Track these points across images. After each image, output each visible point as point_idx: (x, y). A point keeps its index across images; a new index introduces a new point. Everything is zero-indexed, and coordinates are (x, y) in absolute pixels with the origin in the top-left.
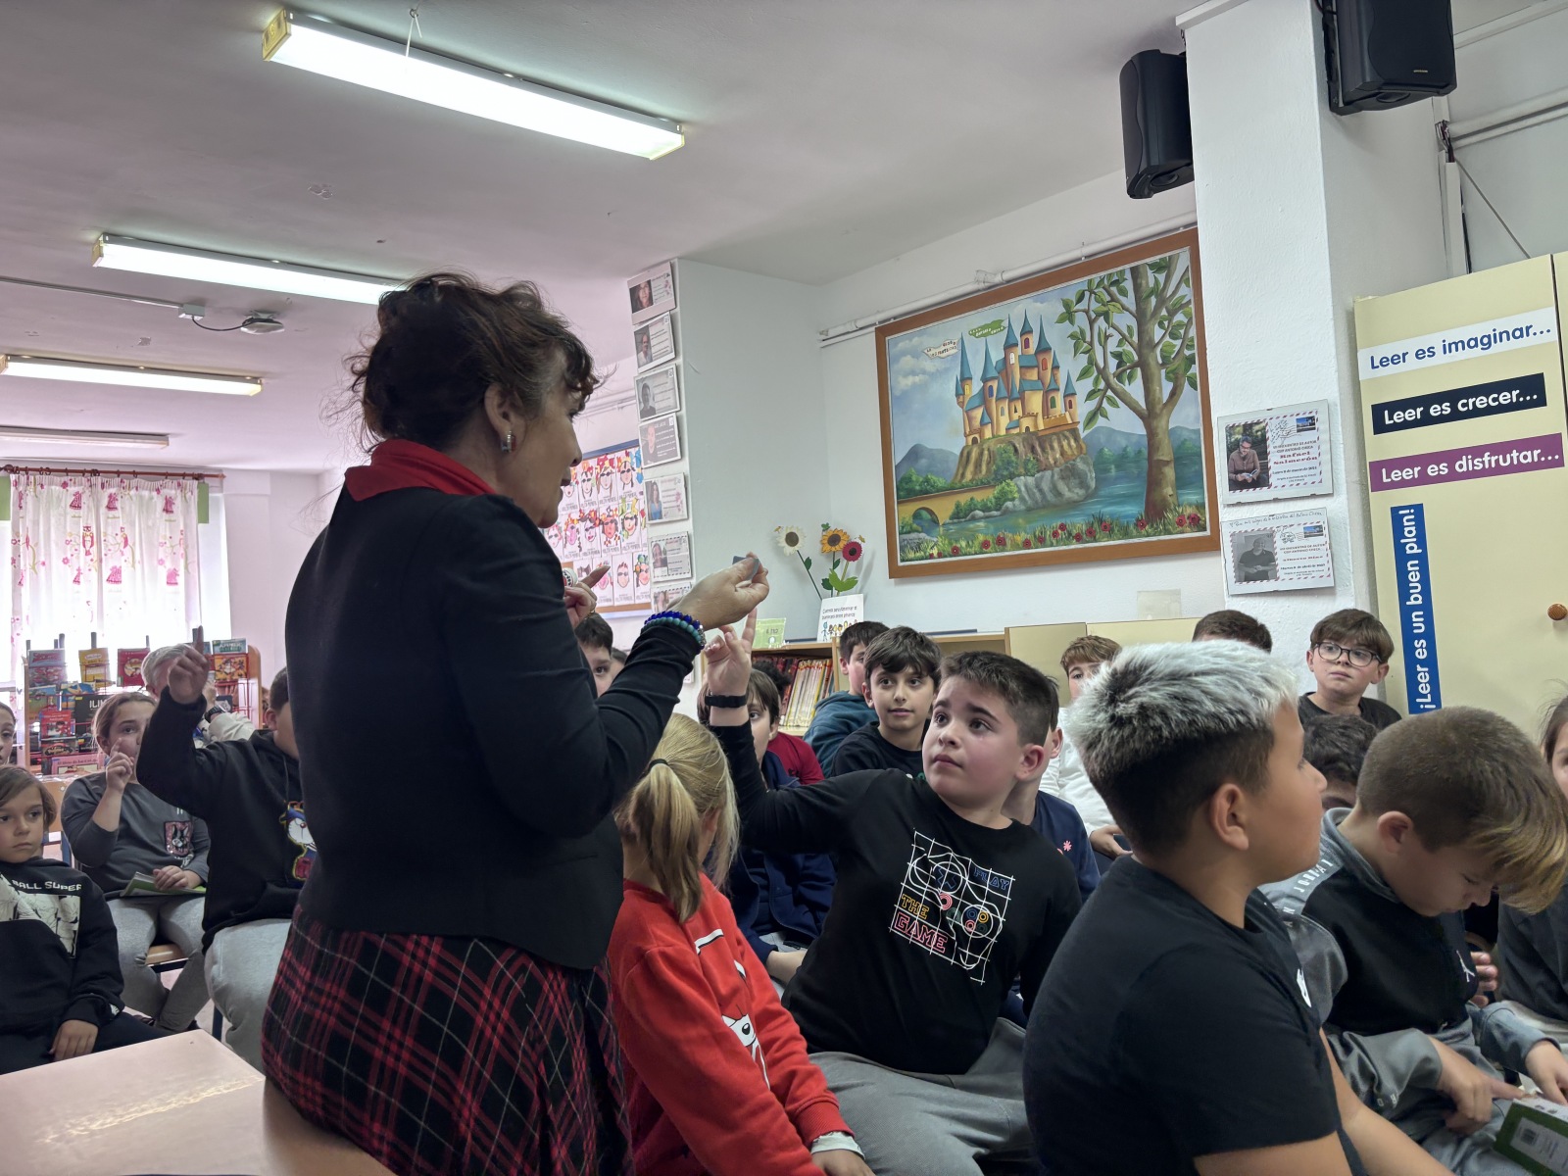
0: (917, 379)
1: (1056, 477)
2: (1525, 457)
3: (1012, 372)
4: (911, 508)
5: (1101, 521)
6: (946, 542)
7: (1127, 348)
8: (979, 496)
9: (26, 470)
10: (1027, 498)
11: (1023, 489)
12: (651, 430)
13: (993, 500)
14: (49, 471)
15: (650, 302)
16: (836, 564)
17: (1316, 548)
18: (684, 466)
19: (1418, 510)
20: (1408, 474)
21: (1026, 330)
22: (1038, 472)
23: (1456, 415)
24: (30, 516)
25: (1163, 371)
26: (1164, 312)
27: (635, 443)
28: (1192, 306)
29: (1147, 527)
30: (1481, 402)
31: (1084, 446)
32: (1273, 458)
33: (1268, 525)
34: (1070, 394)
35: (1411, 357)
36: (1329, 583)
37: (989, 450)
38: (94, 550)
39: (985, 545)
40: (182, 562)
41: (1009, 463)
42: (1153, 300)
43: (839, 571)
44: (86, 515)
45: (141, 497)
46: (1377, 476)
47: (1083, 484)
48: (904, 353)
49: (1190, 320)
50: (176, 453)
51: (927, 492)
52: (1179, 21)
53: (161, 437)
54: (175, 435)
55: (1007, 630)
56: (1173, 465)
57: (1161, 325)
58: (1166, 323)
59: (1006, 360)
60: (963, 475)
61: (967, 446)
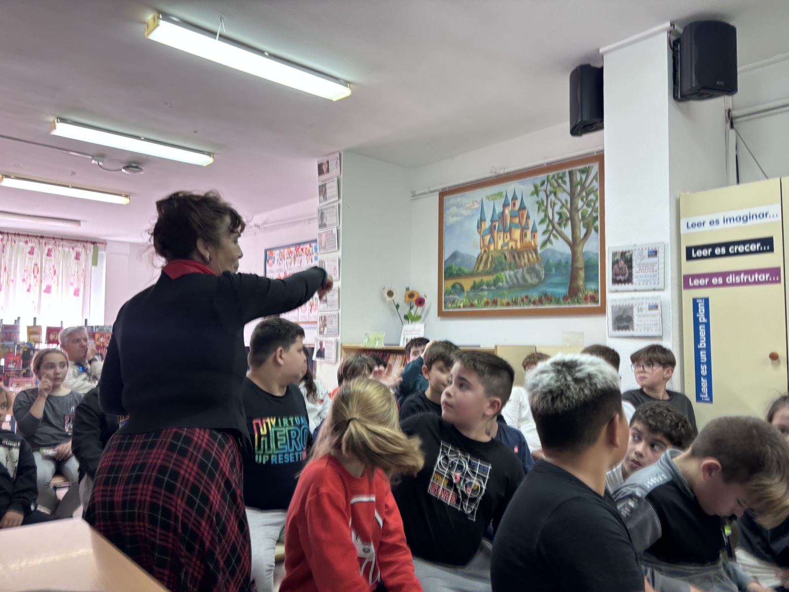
0: (458, 219)
1: (525, 271)
2: (762, 278)
3: (506, 219)
4: (450, 283)
5: (546, 295)
6: (468, 301)
7: (565, 210)
8: (486, 279)
9: (8, 234)
10: (509, 280)
11: (508, 277)
12: (324, 235)
13: (492, 282)
14: (19, 235)
15: (328, 170)
16: (411, 308)
17: (654, 316)
18: (339, 254)
19: (706, 301)
20: (702, 282)
21: (514, 198)
22: (516, 269)
23: (728, 254)
24: (7, 257)
25: (582, 224)
26: (584, 194)
27: (315, 241)
28: (598, 192)
29: (569, 300)
30: (741, 248)
31: (540, 258)
32: (635, 269)
33: (631, 303)
34: (534, 231)
35: (707, 224)
36: (660, 333)
37: (492, 256)
38: (38, 276)
39: (487, 303)
40: (82, 285)
41: (501, 263)
42: (579, 188)
43: (413, 312)
44: (36, 258)
45: (64, 251)
46: (687, 281)
47: (538, 275)
48: (452, 205)
49: (597, 198)
50: (85, 230)
51: (460, 275)
52: (601, 51)
53: (77, 222)
54: (85, 221)
55: (496, 347)
56: (583, 270)
57: (582, 200)
58: (585, 200)
59: (503, 212)
60: (478, 268)
61: (481, 253)
